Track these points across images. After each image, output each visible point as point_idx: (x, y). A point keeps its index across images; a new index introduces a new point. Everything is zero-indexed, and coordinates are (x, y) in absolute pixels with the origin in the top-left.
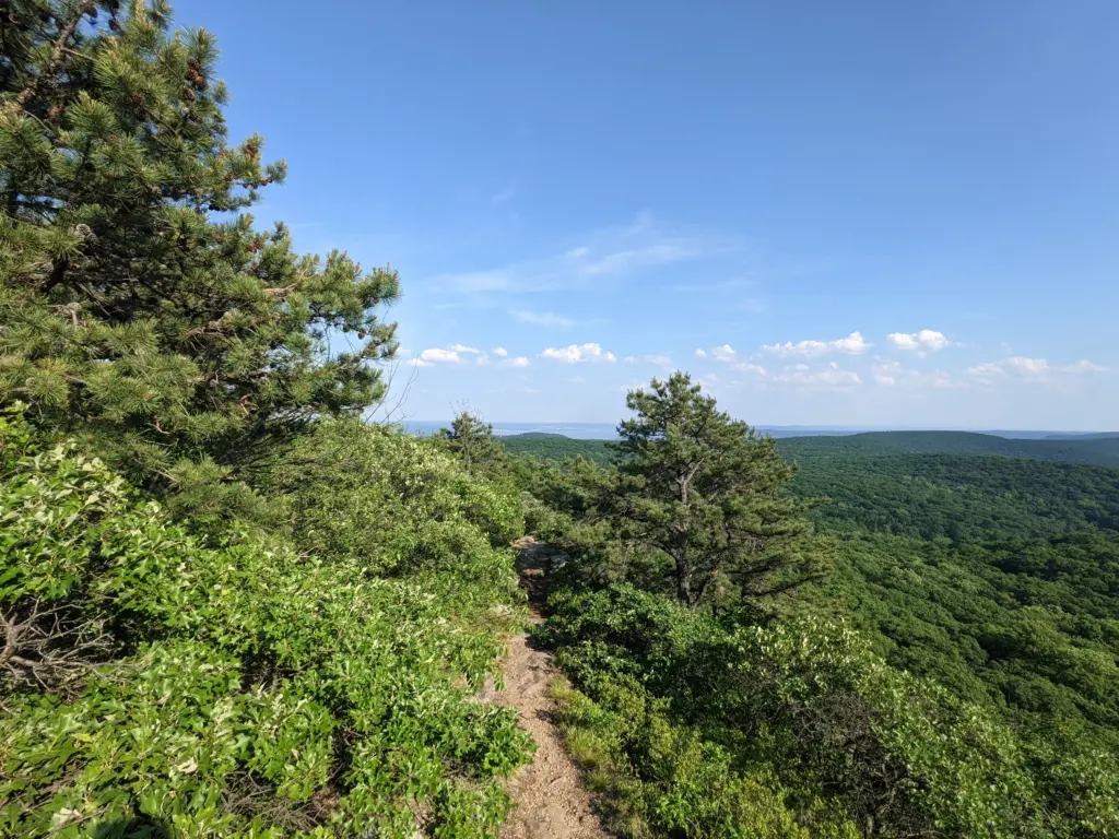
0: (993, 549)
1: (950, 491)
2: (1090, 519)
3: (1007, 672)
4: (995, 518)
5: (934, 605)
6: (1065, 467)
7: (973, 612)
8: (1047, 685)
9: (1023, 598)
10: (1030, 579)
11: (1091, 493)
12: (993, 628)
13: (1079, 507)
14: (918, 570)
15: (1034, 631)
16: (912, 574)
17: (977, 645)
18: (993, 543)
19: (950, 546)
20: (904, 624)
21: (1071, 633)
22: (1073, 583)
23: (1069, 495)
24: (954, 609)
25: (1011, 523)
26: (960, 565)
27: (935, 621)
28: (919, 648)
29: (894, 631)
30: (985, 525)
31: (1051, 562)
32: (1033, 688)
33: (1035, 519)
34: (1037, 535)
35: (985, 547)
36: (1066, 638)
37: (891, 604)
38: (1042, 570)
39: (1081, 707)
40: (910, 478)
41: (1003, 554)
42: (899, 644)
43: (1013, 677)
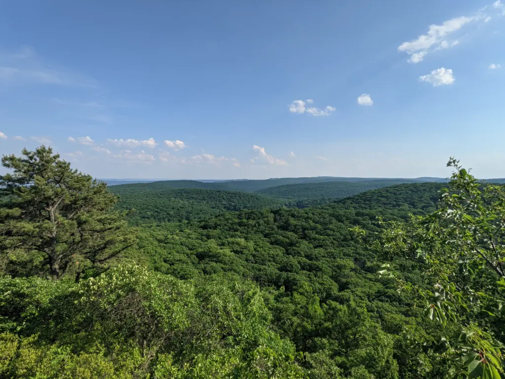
0: (200, 222)
1: (187, 203)
2: (225, 208)
3: (204, 264)
4: (201, 211)
5: (182, 246)
6: (219, 192)
7: (194, 246)
8: (214, 264)
9: (208, 237)
10: (210, 230)
11: (225, 199)
12: (200, 250)
13: (222, 204)
14: (177, 235)
15: (211, 248)
16: (175, 236)
17: (195, 257)
18: (200, 220)
19: (187, 223)
20: (172, 257)
21: (220, 245)
22: (221, 229)
23: (220, 201)
24: (188, 246)
25: (205, 212)
26: (190, 230)
27: (182, 252)
28: (177, 264)
29: (168, 261)
30: (198, 214)
31: (216, 223)
32: (211, 266)
33: (211, 209)
34: (212, 215)
35: (198, 222)
36: (219, 247)
37: (167, 250)
38: (213, 227)
39: (222, 268)
40: (173, 199)
41: (203, 223)
42: (170, 265)
43: (206, 265)
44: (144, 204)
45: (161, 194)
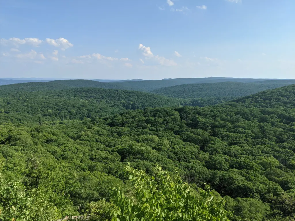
0: (105, 119)
1: (87, 101)
2: (124, 106)
4: (101, 109)
5: (98, 143)
6: (117, 91)
7: (111, 143)
9: (120, 134)
10: (118, 127)
13: (121, 103)
16: (88, 133)
17: (118, 154)
19: (92, 121)
20: (96, 154)
22: (129, 126)
23: (119, 100)
24: (105, 143)
25: (105, 110)
26: (98, 127)
27: (103, 149)
31: (123, 121)
33: (111, 108)
38: (120, 124)
40: (73, 97)
41: (109, 121)
44: (44, 103)
45: (60, 93)
